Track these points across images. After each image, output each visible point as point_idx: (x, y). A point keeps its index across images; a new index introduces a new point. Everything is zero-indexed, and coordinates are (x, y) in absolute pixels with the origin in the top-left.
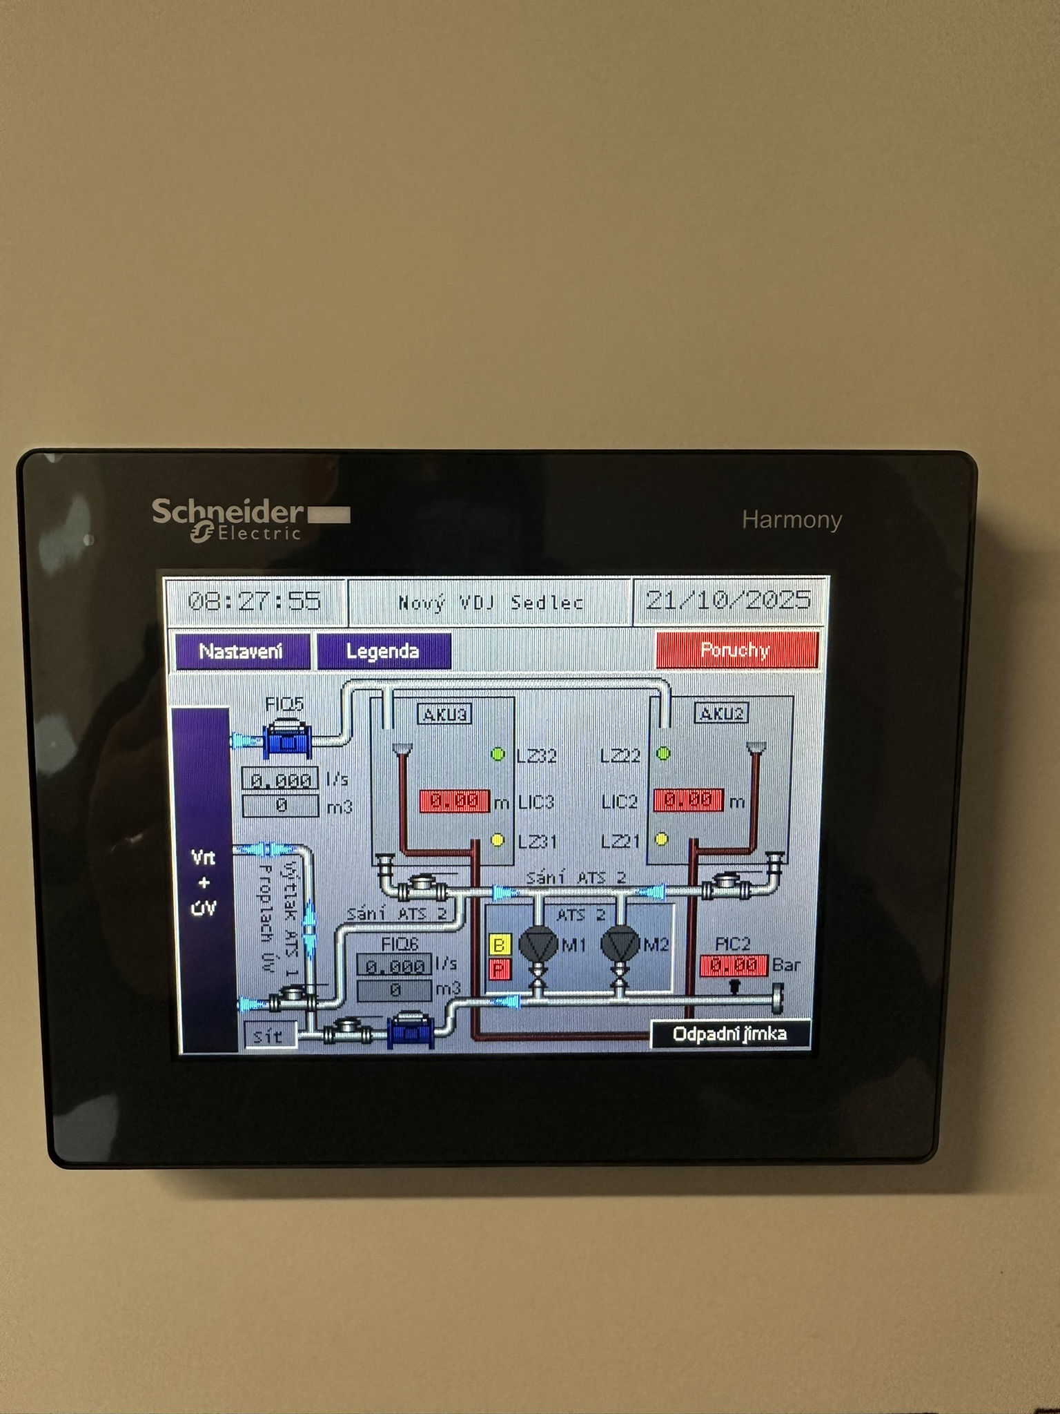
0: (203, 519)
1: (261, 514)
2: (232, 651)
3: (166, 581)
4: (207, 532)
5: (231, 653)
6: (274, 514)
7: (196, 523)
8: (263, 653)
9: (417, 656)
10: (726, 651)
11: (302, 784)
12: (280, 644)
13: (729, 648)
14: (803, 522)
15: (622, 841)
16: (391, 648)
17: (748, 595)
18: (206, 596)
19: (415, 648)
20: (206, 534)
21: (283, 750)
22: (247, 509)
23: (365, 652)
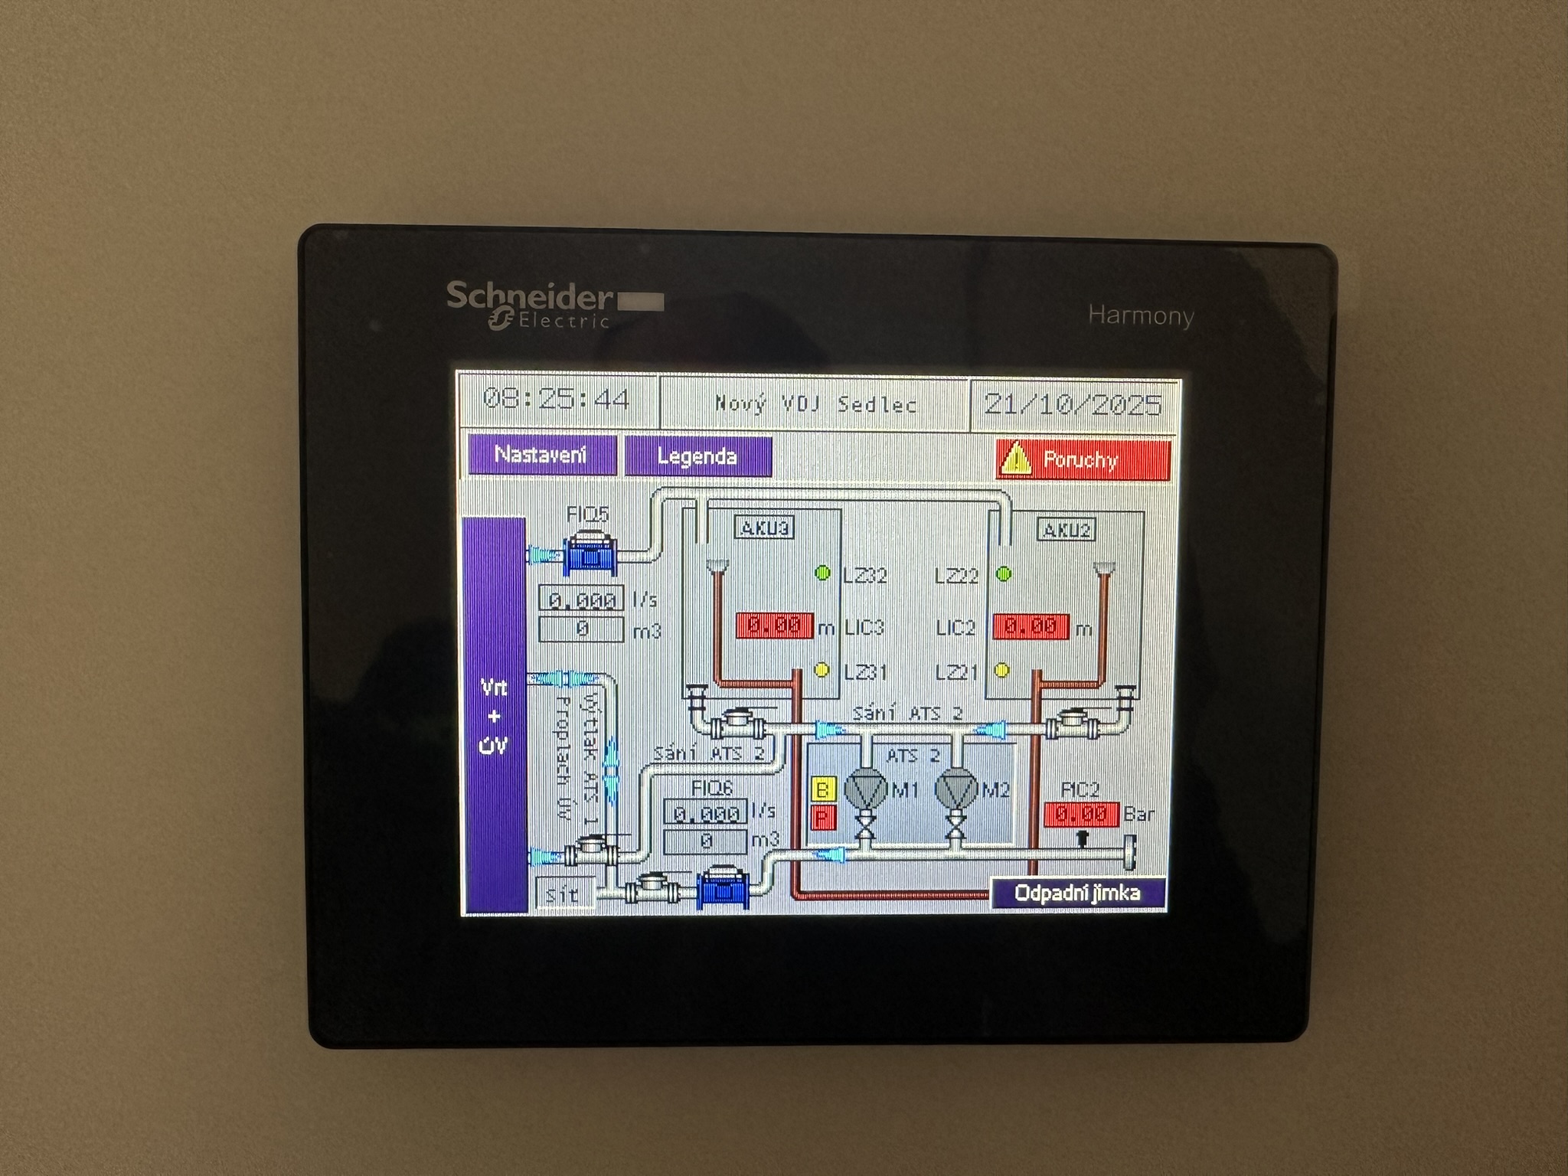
0: (502, 304)
1: (566, 300)
2: (531, 454)
3: (459, 375)
4: (507, 318)
5: (530, 455)
6: (581, 299)
7: (494, 308)
8: (565, 456)
9: (735, 463)
10: (1072, 461)
11: (606, 605)
12: (584, 447)
13: (1075, 457)
14: (1153, 318)
15: (958, 673)
16: (706, 453)
17: (1094, 399)
18: (503, 391)
19: (732, 453)
20: (506, 320)
21: (585, 566)
22: (551, 294)
23: (678, 457)
